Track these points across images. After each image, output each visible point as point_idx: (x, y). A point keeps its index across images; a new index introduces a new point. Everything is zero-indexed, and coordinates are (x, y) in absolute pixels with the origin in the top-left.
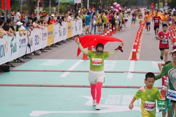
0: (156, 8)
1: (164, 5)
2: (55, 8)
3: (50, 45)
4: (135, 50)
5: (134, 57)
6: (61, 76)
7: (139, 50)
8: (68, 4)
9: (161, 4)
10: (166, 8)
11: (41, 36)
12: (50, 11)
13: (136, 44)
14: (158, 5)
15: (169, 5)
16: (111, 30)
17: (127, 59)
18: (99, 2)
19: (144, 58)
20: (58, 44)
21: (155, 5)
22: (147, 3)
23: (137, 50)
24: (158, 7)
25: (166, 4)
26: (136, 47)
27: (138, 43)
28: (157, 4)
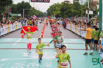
1: (53, 16)
2: (10, 18)
3: (8, 32)
4: (42, 34)
5: (42, 37)
6: (13, 45)
7: (44, 34)
8: (16, 16)
9: (52, 16)
11: (5, 29)
12: (8, 19)
13: (43, 32)
15: (55, 16)
19: (46, 37)
20: (11, 32)
21: (50, 17)
26: (43, 33)
27: (44, 31)
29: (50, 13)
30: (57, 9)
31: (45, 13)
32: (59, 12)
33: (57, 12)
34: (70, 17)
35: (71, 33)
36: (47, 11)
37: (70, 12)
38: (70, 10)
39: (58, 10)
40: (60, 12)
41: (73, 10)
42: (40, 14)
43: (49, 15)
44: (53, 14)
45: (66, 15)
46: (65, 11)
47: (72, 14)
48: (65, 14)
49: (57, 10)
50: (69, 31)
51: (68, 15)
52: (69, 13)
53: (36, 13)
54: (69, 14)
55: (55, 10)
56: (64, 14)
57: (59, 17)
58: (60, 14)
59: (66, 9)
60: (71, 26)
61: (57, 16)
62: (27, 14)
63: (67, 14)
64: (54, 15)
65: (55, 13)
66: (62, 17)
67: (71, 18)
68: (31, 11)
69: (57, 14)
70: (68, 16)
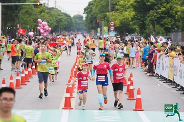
0: (99, 34)
1: (109, 30)
4: (68, 95)
5: (68, 105)
7: (75, 95)
9: (105, 28)
10: (113, 34)
14: (101, 30)
15: (116, 29)
16: (34, 67)
17: (58, 108)
18: (16, 26)
21: (97, 31)
22: (85, 28)
23: (71, 95)
24: (101, 33)
25: (112, 28)
27: (73, 85)
28: (99, 29)
29: (95, 18)
30: (121, 3)
31: (80, 17)
32: (130, 14)
33: (121, 12)
34: (167, 31)
35: (174, 91)
36: (85, 9)
37: (168, 13)
38: (169, 6)
39: (125, 8)
40: (133, 13)
41: (179, 8)
42: (59, 21)
43: (94, 25)
44: (108, 21)
45: (157, 26)
46: (151, 12)
47: (176, 21)
48: (153, 22)
49: (123, 6)
50: (166, 85)
51: (162, 25)
52: (164, 18)
53: (47, 16)
54: (167, 20)
55: (114, 5)
56: (147, 22)
57: (131, 31)
58: (132, 20)
59: (154, 4)
60: (172, 66)
61: (123, 30)
62: (13, 20)
63: (158, 20)
64: (112, 24)
65: (116, 18)
66: (142, 33)
67: (172, 35)
68: (27, 12)
69: (121, 23)
70: (162, 29)
